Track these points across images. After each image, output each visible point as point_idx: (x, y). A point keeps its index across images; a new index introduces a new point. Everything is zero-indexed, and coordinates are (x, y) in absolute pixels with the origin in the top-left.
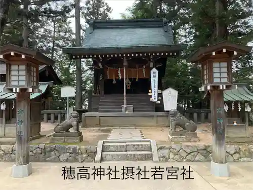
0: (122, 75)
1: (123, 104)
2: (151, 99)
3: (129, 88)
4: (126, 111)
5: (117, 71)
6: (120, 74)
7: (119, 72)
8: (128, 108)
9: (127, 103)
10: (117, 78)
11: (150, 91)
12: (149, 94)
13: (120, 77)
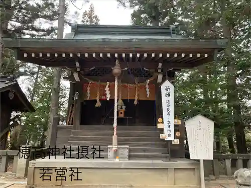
0: (112, 93)
1: (111, 144)
2: (162, 136)
3: (122, 116)
4: (115, 158)
5: (104, 87)
6: (108, 92)
7: (107, 89)
8: (120, 152)
9: (118, 140)
10: (103, 98)
11: (160, 120)
12: (159, 126)
13: (108, 97)
